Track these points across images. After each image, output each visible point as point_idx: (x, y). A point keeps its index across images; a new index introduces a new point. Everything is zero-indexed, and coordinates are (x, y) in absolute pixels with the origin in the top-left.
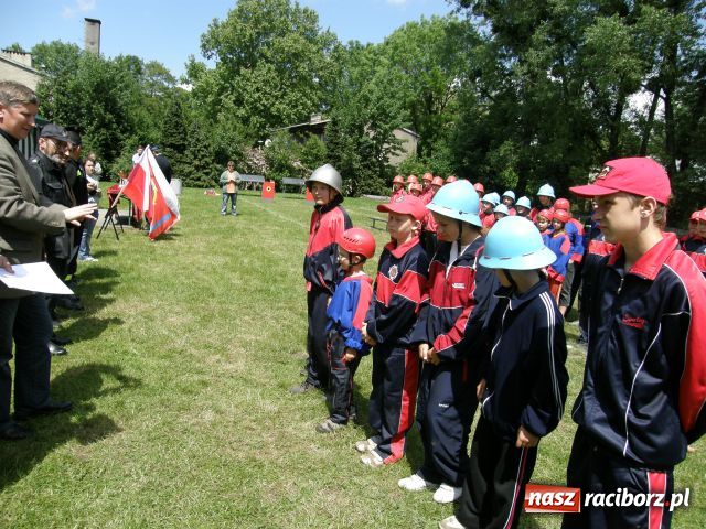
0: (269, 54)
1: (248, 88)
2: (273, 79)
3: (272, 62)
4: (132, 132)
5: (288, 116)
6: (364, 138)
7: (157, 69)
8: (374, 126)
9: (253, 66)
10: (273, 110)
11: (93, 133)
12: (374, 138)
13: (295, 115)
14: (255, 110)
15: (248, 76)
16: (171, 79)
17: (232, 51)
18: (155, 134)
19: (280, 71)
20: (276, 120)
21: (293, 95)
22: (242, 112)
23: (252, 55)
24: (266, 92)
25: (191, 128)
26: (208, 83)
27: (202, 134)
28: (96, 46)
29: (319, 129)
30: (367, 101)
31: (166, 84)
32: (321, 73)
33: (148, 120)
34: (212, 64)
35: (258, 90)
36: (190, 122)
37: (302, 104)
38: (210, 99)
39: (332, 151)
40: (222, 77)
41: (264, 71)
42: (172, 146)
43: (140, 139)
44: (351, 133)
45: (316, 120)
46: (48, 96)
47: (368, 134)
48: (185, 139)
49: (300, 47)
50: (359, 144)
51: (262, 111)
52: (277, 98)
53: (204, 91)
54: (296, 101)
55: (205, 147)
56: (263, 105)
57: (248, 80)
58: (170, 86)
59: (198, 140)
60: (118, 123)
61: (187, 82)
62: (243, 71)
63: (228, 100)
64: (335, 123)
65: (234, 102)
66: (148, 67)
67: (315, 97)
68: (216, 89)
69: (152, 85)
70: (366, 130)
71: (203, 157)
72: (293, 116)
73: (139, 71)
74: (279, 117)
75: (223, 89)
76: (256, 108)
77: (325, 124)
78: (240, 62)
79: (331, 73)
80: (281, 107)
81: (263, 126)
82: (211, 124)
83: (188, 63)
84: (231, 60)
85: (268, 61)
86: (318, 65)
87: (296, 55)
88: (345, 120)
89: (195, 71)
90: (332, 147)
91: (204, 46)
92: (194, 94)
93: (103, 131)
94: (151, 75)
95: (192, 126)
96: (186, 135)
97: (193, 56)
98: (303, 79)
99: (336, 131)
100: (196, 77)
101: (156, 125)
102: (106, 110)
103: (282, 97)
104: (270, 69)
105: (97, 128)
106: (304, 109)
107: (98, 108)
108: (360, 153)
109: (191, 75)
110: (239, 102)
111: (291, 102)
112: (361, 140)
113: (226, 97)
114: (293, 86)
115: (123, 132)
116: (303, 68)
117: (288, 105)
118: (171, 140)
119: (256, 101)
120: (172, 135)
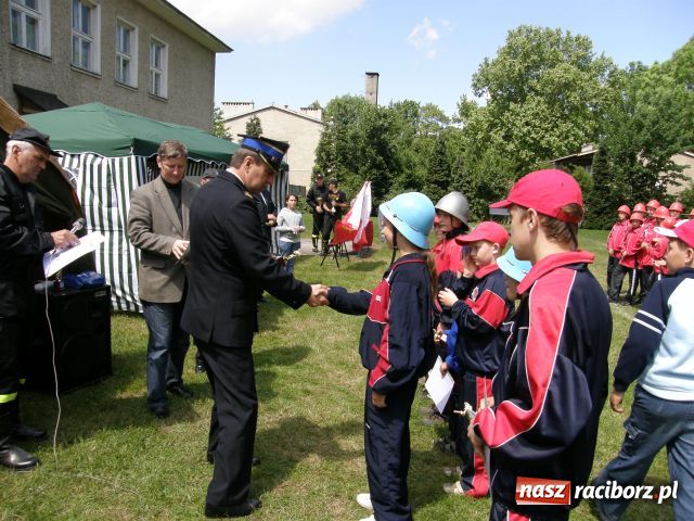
0: (538, 87)
1: (517, 123)
2: (543, 111)
3: (542, 95)
5: (559, 148)
6: (637, 167)
7: (433, 111)
8: (647, 153)
9: (523, 100)
10: (543, 143)
11: (366, 173)
12: (648, 166)
13: (566, 146)
14: (524, 144)
15: (518, 110)
16: (444, 119)
17: (500, 86)
18: (421, 172)
19: (551, 103)
20: (546, 153)
21: (565, 127)
22: (511, 147)
23: (522, 90)
24: (535, 126)
25: (454, 165)
26: (478, 122)
27: (465, 170)
28: (374, 95)
29: (587, 160)
30: (640, 126)
31: (440, 124)
32: (594, 101)
33: (416, 159)
34: (483, 101)
35: (527, 124)
36: (454, 159)
37: (573, 135)
38: (479, 136)
39: (600, 182)
40: (492, 114)
41: (534, 104)
42: (436, 182)
43: (408, 177)
44: (621, 160)
45: (587, 150)
46: (329, 143)
47: (641, 162)
48: (448, 175)
49: (570, 77)
50: (632, 173)
51: (533, 144)
52: (547, 131)
53: (474, 128)
54: (568, 131)
55: (468, 182)
56: (532, 138)
57: (518, 115)
58: (444, 127)
59: (461, 176)
60: (388, 163)
61: (459, 121)
62: (512, 106)
63: (497, 136)
64: (603, 152)
65: (504, 137)
66: (424, 109)
67: (587, 127)
68: (486, 126)
69: (427, 127)
70: (639, 158)
72: (564, 148)
73: (415, 115)
74: (549, 150)
75: (492, 126)
76: (525, 142)
77: (593, 154)
78: (510, 98)
79: (606, 100)
80: (552, 139)
81: (533, 160)
82: (474, 160)
83: (460, 103)
84: (501, 96)
85: (537, 93)
86: (591, 92)
87: (567, 86)
88: (615, 149)
89: (466, 109)
90: (600, 177)
91: (475, 85)
92: (466, 131)
93: (374, 171)
94: (427, 117)
95: (456, 162)
96: (450, 171)
97: (465, 96)
98: (574, 108)
99: (605, 161)
100: (467, 116)
101: (422, 163)
102: (378, 153)
103: (552, 130)
104: (539, 101)
105: (371, 168)
106: (575, 140)
107: (371, 151)
108: (633, 183)
109: (462, 114)
110: (508, 137)
111: (561, 134)
112: (634, 169)
113: (495, 133)
114: (564, 118)
115: (391, 171)
116: (575, 98)
117: (558, 137)
118: (436, 177)
119: (525, 135)
120: (436, 172)
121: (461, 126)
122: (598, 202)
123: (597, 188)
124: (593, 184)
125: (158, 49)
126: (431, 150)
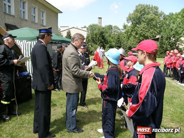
0: (144, 20)
1: (139, 30)
2: (146, 27)
3: (145, 22)
4: (108, 43)
5: (150, 36)
6: (171, 41)
7: (116, 27)
8: (174, 37)
9: (140, 24)
10: (146, 35)
11: (99, 44)
12: (174, 41)
13: (152, 36)
15: (139, 26)
16: (119, 29)
17: (134, 20)
18: (114, 44)
19: (148, 24)
21: (151, 31)
22: (137, 36)
23: (140, 21)
24: (144, 31)
25: (122, 42)
26: (128, 30)
27: (125, 43)
28: (101, 24)
30: (172, 30)
31: (118, 31)
32: (159, 23)
33: (112, 40)
34: (130, 24)
35: (141, 30)
36: (122, 40)
38: (129, 34)
39: (161, 45)
40: (132, 28)
41: (143, 25)
43: (110, 45)
44: (167, 39)
45: (157, 37)
46: (89, 36)
47: (172, 40)
48: (121, 44)
49: (153, 17)
50: (170, 43)
51: (143, 36)
52: (147, 32)
53: (127, 32)
54: (152, 32)
55: (126, 46)
56: (143, 34)
57: (139, 28)
59: (124, 44)
60: (105, 42)
61: (123, 30)
62: (137, 25)
63: (134, 34)
64: (162, 37)
66: (114, 27)
67: (157, 30)
68: (130, 31)
69: (115, 32)
70: (172, 38)
71: (125, 49)
73: (112, 28)
74: (147, 37)
75: (132, 31)
76: (141, 35)
77: (159, 38)
78: (137, 23)
79: (162, 23)
80: (148, 34)
82: (127, 40)
83: (123, 25)
84: (134, 23)
86: (158, 21)
87: (152, 20)
88: (165, 36)
89: (125, 27)
90: (161, 44)
91: (127, 20)
92: (125, 33)
93: (101, 44)
94: (115, 29)
95: (123, 41)
96: (121, 43)
97: (124, 23)
98: (154, 26)
99: (162, 39)
100: (125, 28)
101: (114, 41)
102: (102, 39)
103: (148, 31)
104: (145, 24)
105: (100, 43)
106: (154, 34)
107: (100, 38)
108: (170, 45)
110: (136, 34)
111: (151, 32)
112: (170, 41)
113: (133, 33)
114: (151, 28)
115: (106, 44)
116: (154, 23)
117: (150, 33)
118: (117, 45)
119: (141, 33)
120: (117, 44)
121: (124, 31)
122: (161, 51)
123: (160, 47)
124: (159, 46)
125: (43, 13)
126: (116, 38)
